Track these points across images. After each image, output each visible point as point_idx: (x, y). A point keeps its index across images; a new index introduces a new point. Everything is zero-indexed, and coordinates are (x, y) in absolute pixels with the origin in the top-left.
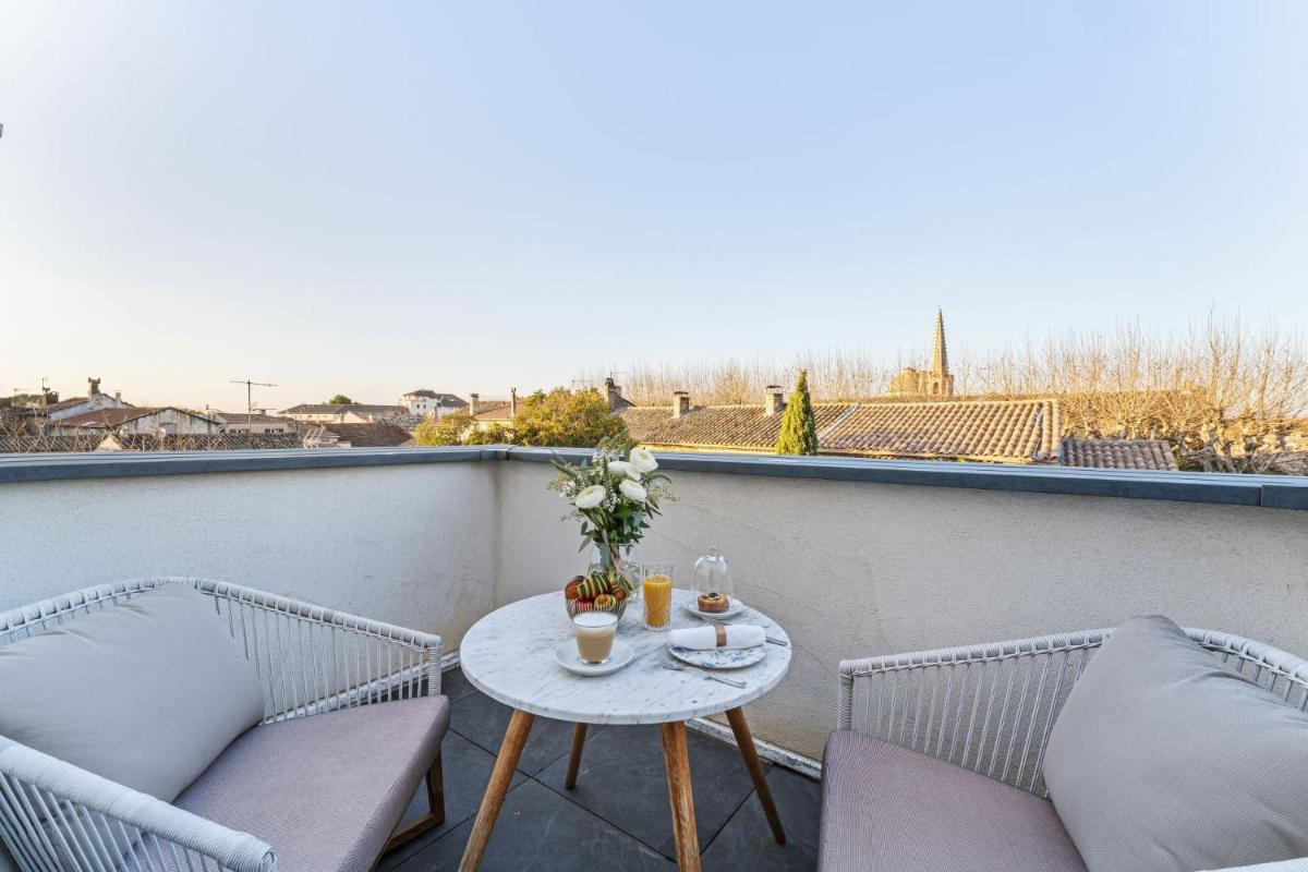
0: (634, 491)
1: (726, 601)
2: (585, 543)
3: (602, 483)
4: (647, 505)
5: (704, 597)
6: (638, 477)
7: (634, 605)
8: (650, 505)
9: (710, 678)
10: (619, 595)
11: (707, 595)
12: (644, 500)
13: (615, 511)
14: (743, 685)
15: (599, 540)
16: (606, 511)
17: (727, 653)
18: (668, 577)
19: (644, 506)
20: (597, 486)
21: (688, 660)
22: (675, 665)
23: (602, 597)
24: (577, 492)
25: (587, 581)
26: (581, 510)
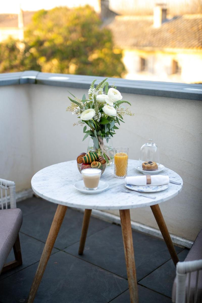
0: (110, 111)
1: (156, 166)
2: (86, 137)
3: (93, 107)
4: (117, 118)
5: (145, 164)
6: (112, 104)
7: (110, 167)
8: (118, 117)
9: (141, 196)
10: (102, 162)
11: (147, 163)
12: (115, 116)
13: (101, 121)
14: (155, 198)
15: (93, 135)
16: (96, 121)
17: (151, 187)
18: (126, 154)
19: (115, 118)
20: (91, 109)
21: (133, 189)
22: (127, 191)
23: (94, 162)
24: (81, 112)
25: (87, 155)
26: (83, 121)
